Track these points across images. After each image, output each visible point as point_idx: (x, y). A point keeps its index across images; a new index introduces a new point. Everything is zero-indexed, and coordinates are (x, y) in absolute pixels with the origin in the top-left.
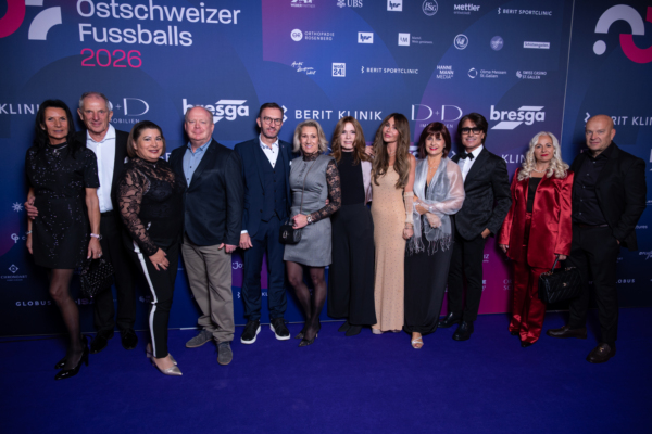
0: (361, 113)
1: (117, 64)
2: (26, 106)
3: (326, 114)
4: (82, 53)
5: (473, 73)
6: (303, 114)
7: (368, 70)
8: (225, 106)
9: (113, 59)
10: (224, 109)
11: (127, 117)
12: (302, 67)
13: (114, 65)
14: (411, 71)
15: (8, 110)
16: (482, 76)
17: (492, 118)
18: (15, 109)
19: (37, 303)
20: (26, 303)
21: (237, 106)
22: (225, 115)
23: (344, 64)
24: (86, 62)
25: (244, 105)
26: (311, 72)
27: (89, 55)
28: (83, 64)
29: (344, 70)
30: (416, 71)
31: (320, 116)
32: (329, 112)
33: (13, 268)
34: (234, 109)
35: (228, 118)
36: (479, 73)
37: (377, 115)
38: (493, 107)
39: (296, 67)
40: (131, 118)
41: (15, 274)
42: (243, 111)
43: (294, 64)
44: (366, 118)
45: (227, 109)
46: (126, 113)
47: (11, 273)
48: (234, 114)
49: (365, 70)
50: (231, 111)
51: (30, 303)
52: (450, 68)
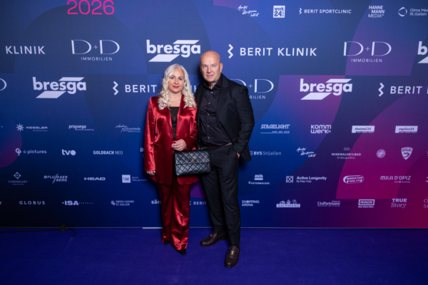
0: (298, 49)
1: (95, 12)
2: (26, 47)
3: (267, 51)
4: (68, 4)
5: (403, 12)
6: (247, 51)
7: (305, 11)
8: (181, 45)
9: (92, 8)
10: (180, 48)
11: (103, 56)
12: (247, 10)
13: (93, 13)
14: (344, 11)
15: (13, 51)
16: (411, 14)
17: (420, 53)
18: (18, 50)
19: (34, 203)
20: (27, 202)
21: (191, 45)
22: (181, 53)
23: (284, 7)
24: (71, 11)
25: (197, 44)
26: (254, 14)
27: (74, 5)
28: (69, 13)
29: (283, 12)
30: (349, 11)
31: (261, 53)
32: (269, 49)
33: (17, 175)
34: (189, 47)
35: (183, 56)
36: (409, 12)
37: (312, 52)
38: (420, 43)
39: (242, 10)
40: (105, 56)
41: (18, 180)
42: (196, 49)
43: (240, 7)
44: (302, 54)
45: (183, 47)
46: (101, 52)
47: (15, 179)
48: (188, 52)
49: (303, 11)
50: (186, 49)
51: (30, 203)
52: (381, 7)
